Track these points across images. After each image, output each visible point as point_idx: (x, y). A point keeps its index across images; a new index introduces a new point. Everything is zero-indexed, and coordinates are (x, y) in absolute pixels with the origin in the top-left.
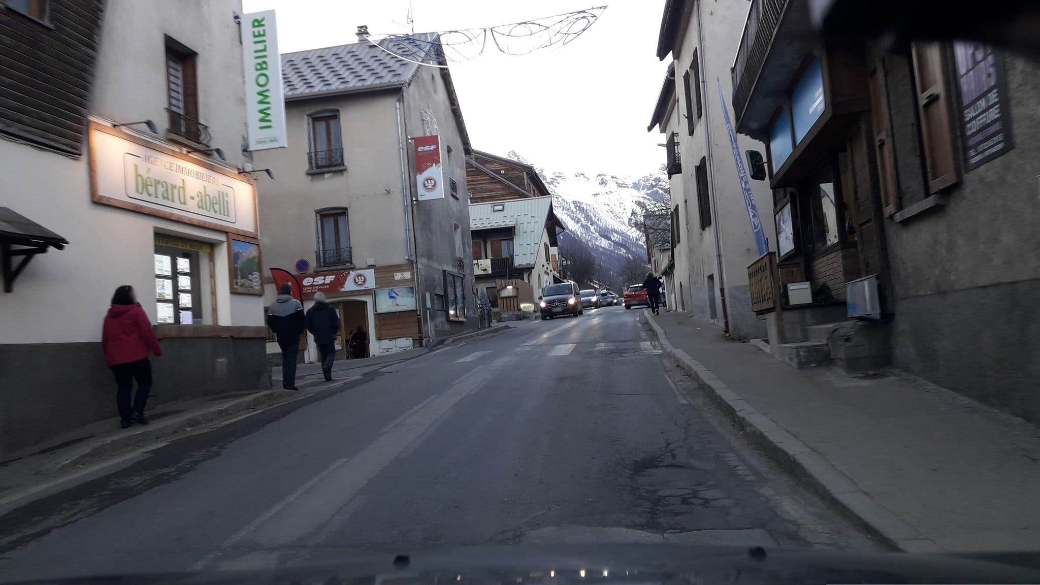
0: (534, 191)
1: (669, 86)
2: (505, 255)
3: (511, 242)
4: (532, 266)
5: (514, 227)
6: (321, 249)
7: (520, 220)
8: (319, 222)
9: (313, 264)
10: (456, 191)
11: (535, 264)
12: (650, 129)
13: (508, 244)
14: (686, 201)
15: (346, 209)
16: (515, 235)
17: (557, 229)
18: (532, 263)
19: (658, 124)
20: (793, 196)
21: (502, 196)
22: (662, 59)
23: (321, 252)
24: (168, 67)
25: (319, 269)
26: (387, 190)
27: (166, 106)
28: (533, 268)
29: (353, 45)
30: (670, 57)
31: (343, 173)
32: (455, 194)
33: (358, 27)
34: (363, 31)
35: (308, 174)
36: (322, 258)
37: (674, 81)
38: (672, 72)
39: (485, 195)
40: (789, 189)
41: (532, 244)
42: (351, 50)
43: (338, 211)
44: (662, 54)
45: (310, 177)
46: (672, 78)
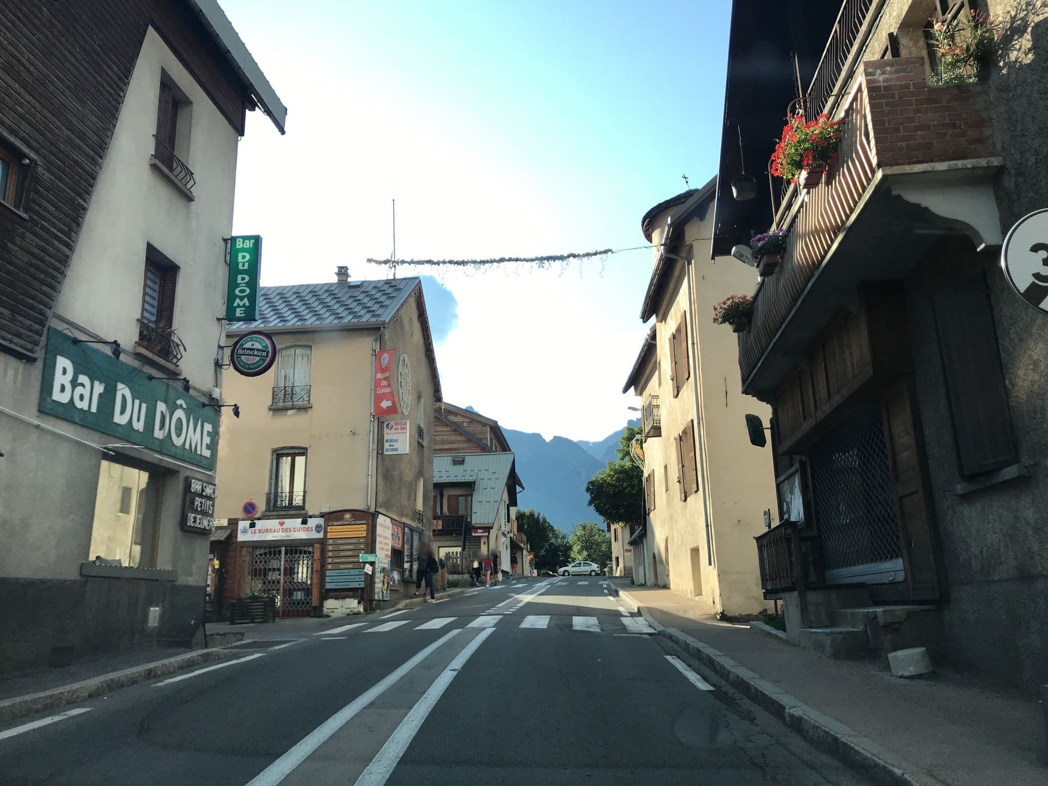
0: (496, 446)
1: (649, 349)
2: (461, 512)
3: (469, 498)
4: (491, 526)
5: (474, 483)
6: (273, 491)
7: (481, 475)
8: (275, 461)
9: (261, 507)
10: (423, 438)
11: (493, 524)
12: (626, 390)
13: (466, 500)
14: (666, 467)
15: (306, 449)
16: (474, 490)
17: (518, 489)
18: (491, 522)
19: (633, 387)
20: (803, 465)
21: (463, 449)
22: (644, 322)
23: (272, 495)
24: (146, 278)
25: (268, 513)
26: (353, 431)
27: (139, 316)
28: (492, 528)
29: (332, 285)
30: (653, 319)
31: (307, 411)
32: (421, 441)
33: (338, 267)
34: (343, 272)
35: (270, 409)
36: (272, 502)
37: (655, 345)
38: (653, 336)
39: (446, 447)
40: (797, 458)
41: (492, 502)
42: (329, 289)
43: (297, 451)
44: (645, 317)
45: (271, 413)
46: (653, 342)
